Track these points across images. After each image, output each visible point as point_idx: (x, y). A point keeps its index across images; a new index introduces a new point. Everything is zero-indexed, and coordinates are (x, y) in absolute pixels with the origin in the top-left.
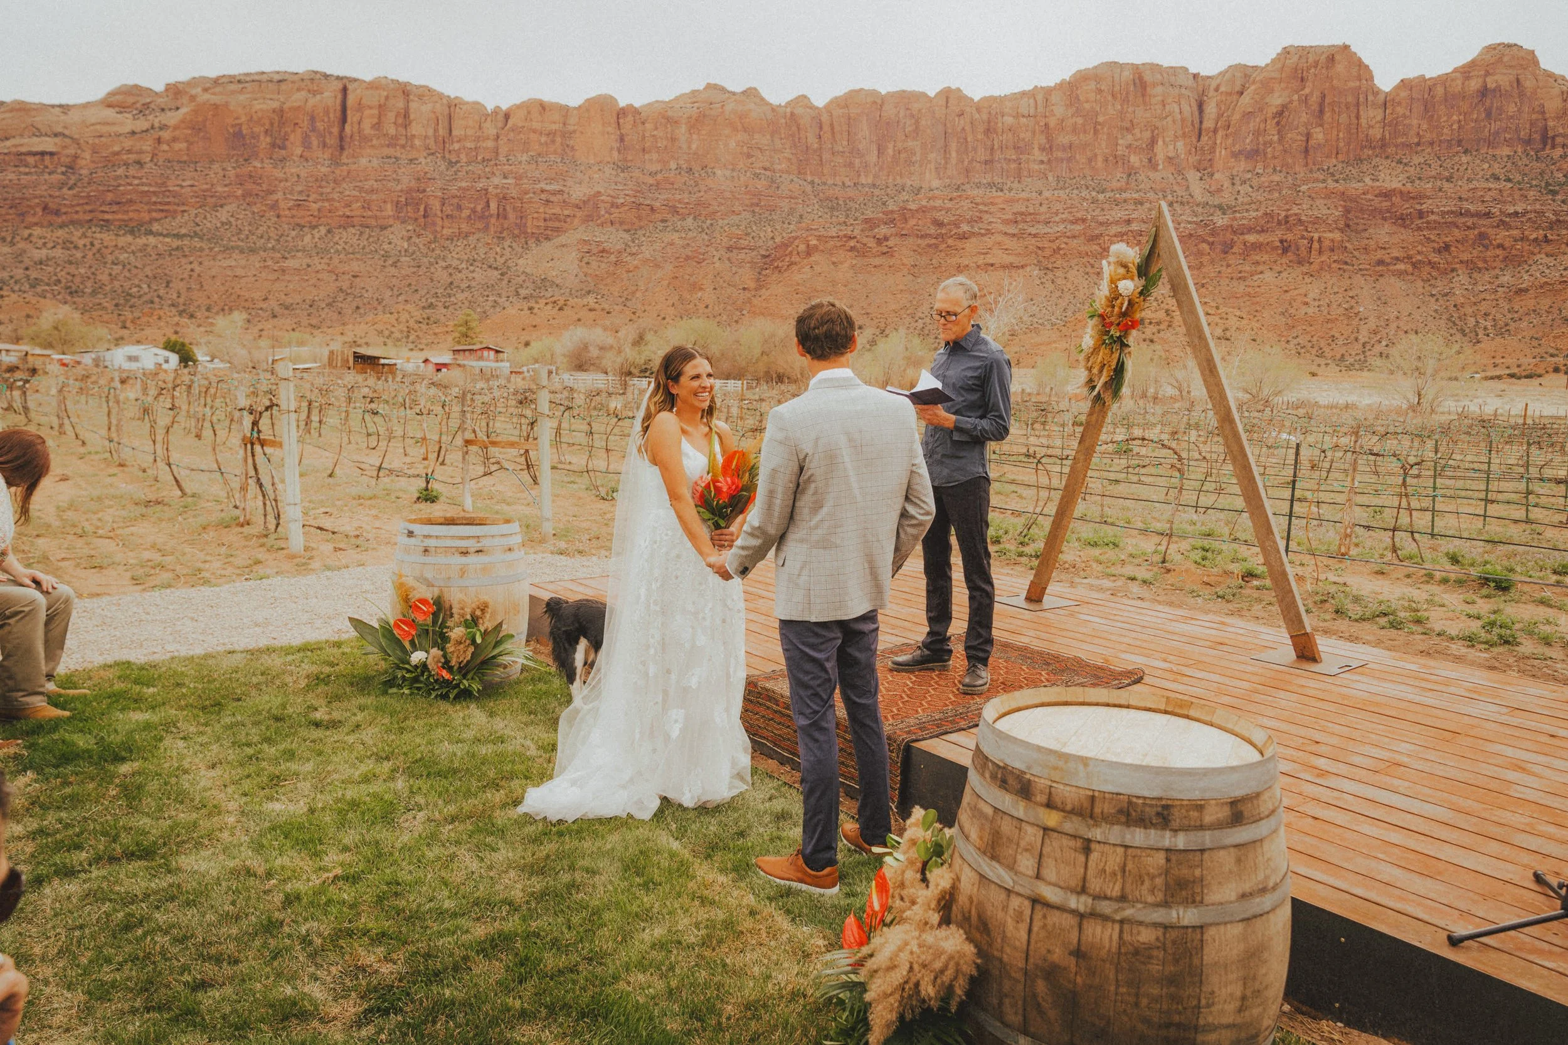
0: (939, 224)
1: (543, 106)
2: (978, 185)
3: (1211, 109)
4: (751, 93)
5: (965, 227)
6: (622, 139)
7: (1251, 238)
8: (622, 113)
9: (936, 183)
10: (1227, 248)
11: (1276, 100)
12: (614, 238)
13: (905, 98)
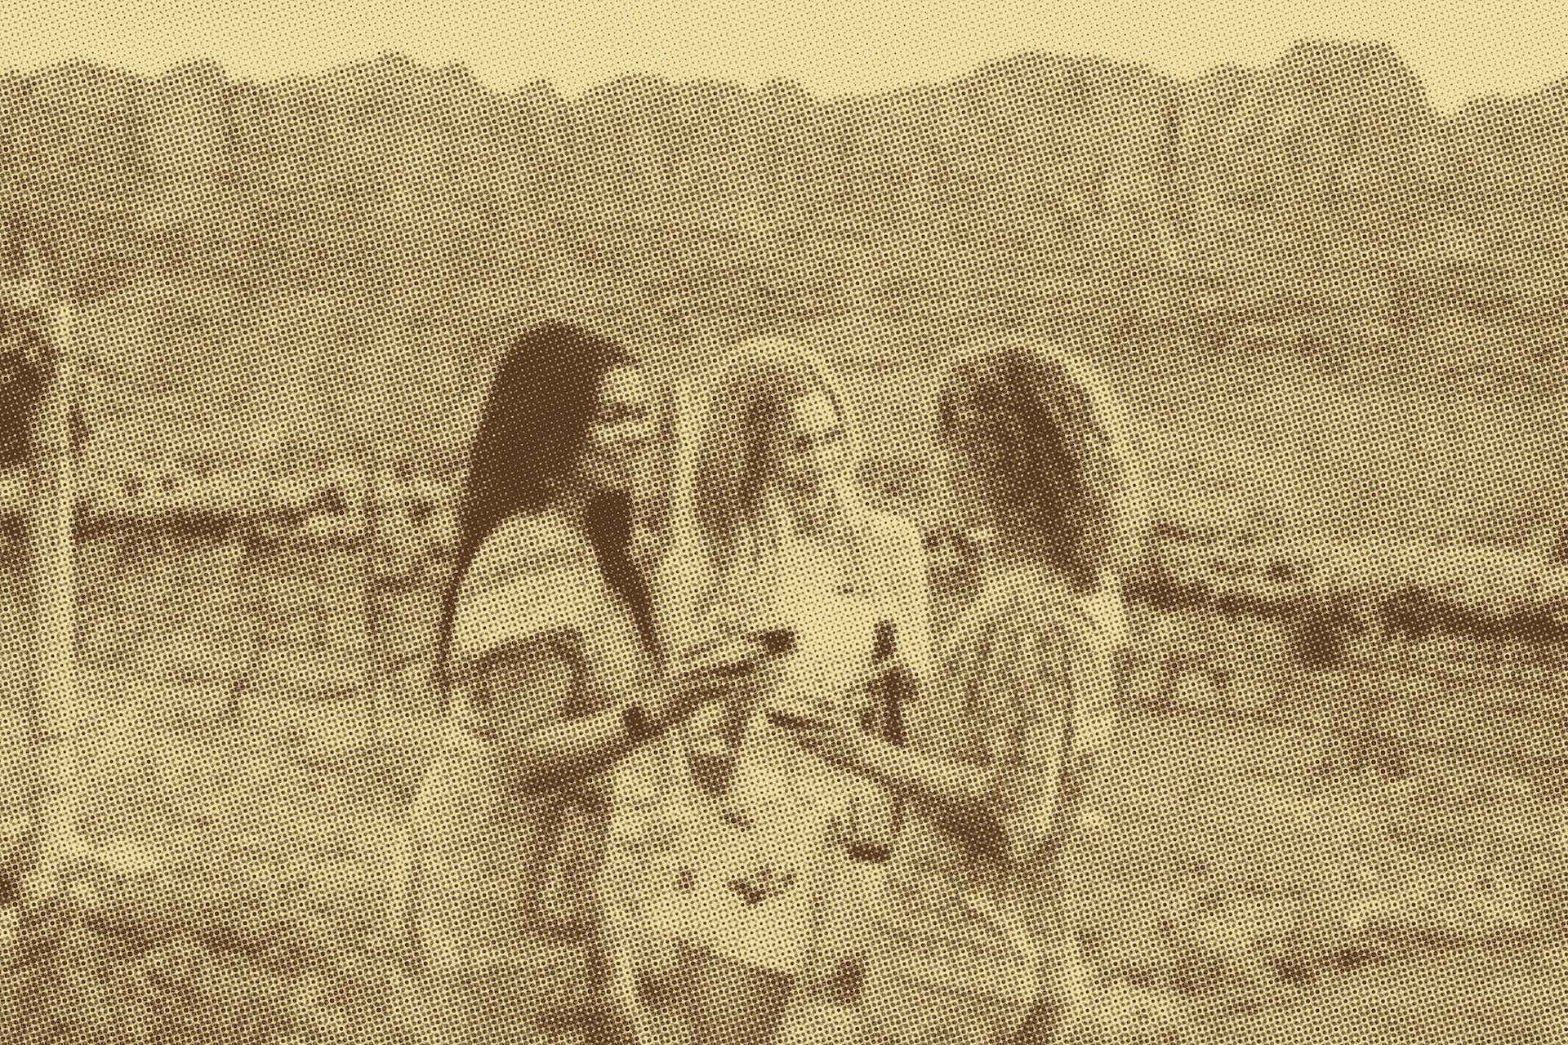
0: (764, 292)
1: (94, 73)
2: (829, 233)
3: (1188, 129)
4: (457, 72)
5: (808, 301)
6: (232, 133)
7: (1256, 330)
8: (232, 93)
9: (760, 228)
10: (1219, 343)
11: (1285, 120)
12: (215, 299)
13: (709, 92)
